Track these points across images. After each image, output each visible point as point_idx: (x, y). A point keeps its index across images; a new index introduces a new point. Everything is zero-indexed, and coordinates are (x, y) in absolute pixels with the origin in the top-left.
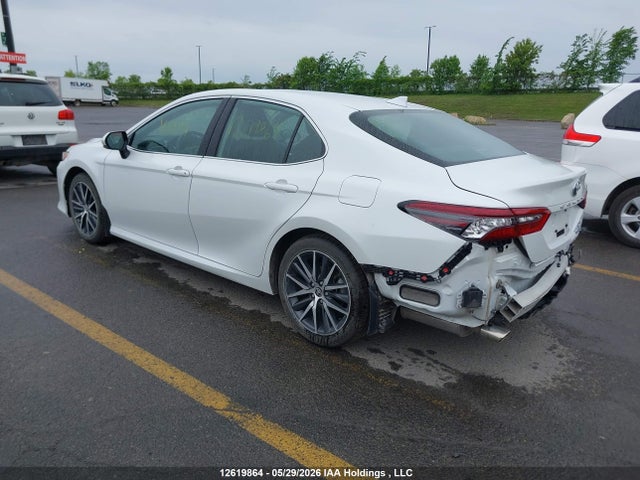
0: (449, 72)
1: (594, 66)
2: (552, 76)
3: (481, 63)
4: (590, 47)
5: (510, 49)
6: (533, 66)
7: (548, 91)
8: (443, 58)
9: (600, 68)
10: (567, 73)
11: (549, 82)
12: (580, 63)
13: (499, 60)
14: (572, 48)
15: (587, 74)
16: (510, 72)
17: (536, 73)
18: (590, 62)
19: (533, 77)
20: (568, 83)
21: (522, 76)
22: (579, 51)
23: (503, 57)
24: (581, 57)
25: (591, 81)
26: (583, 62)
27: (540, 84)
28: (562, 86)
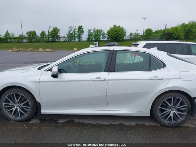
0: (33, 35)
1: (75, 35)
2: (65, 37)
3: (43, 33)
4: (73, 30)
5: (51, 29)
6: (59, 34)
7: (64, 41)
8: (30, 31)
9: (76, 36)
10: (68, 37)
11: (64, 39)
12: (71, 34)
13: (49, 32)
14: (68, 30)
15: (73, 37)
16: (52, 36)
17: (60, 36)
18: (74, 34)
19: (59, 38)
20: (69, 39)
21: (56, 37)
22: (70, 31)
23: (50, 32)
24: (71, 32)
25: (75, 39)
26: (72, 34)
27: (62, 39)
28: (68, 40)
